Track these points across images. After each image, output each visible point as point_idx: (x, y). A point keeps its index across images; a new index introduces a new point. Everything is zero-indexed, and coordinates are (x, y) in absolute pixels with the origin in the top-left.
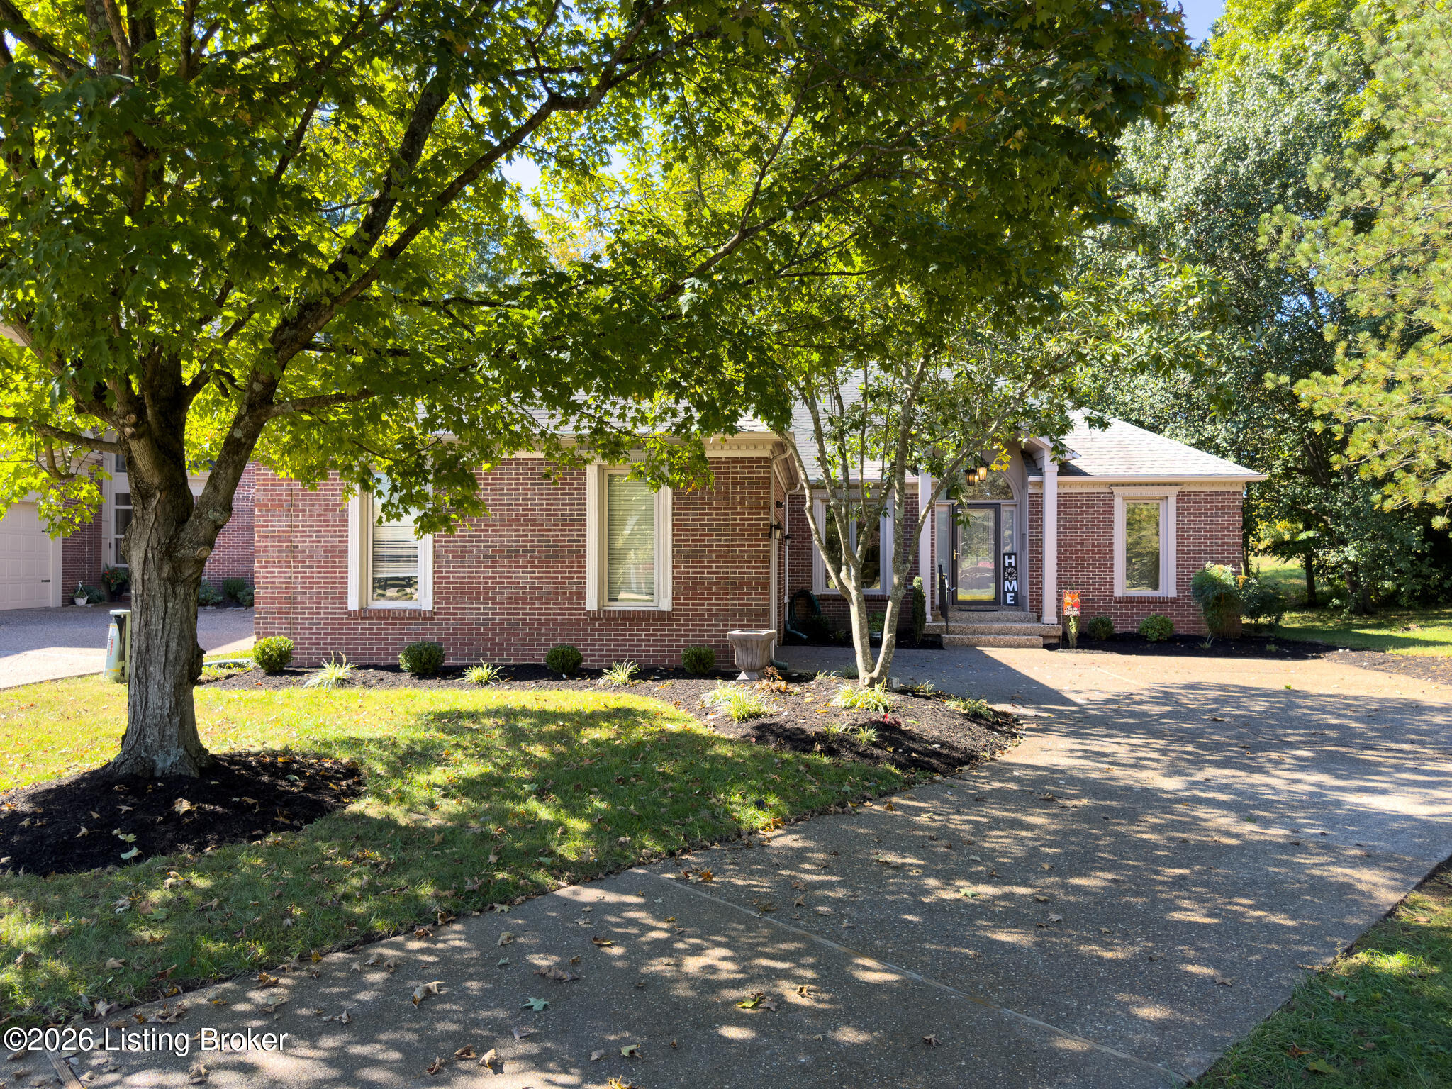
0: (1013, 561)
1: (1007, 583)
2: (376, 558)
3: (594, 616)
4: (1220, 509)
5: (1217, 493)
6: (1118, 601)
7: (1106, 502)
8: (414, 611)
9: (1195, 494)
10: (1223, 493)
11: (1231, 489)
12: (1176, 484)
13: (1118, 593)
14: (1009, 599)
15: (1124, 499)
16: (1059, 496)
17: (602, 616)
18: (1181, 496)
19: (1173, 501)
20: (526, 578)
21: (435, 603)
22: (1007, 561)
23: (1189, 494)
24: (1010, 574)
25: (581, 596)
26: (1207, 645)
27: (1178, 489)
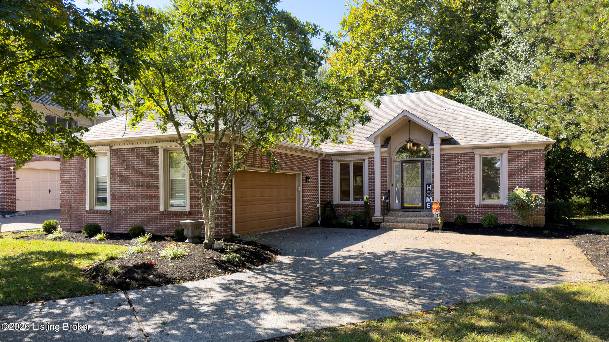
0: (430, 187)
1: (428, 198)
2: (98, 190)
3: (162, 213)
4: (533, 159)
5: (530, 151)
6: (477, 207)
7: (471, 157)
8: (105, 210)
9: (518, 151)
10: (534, 151)
11: (538, 148)
12: (507, 147)
13: (477, 203)
14: (428, 205)
15: (480, 155)
16: (441, 155)
17: (166, 213)
18: (510, 153)
19: (506, 156)
20: (139, 197)
21: (112, 207)
22: (428, 187)
23: (515, 152)
24: (429, 194)
25: (158, 205)
26: (511, 230)
27: (508, 149)
